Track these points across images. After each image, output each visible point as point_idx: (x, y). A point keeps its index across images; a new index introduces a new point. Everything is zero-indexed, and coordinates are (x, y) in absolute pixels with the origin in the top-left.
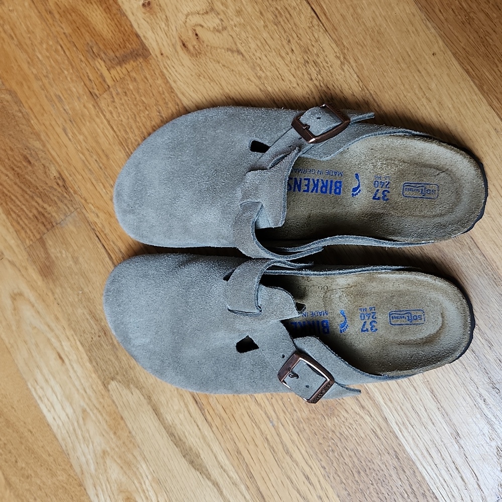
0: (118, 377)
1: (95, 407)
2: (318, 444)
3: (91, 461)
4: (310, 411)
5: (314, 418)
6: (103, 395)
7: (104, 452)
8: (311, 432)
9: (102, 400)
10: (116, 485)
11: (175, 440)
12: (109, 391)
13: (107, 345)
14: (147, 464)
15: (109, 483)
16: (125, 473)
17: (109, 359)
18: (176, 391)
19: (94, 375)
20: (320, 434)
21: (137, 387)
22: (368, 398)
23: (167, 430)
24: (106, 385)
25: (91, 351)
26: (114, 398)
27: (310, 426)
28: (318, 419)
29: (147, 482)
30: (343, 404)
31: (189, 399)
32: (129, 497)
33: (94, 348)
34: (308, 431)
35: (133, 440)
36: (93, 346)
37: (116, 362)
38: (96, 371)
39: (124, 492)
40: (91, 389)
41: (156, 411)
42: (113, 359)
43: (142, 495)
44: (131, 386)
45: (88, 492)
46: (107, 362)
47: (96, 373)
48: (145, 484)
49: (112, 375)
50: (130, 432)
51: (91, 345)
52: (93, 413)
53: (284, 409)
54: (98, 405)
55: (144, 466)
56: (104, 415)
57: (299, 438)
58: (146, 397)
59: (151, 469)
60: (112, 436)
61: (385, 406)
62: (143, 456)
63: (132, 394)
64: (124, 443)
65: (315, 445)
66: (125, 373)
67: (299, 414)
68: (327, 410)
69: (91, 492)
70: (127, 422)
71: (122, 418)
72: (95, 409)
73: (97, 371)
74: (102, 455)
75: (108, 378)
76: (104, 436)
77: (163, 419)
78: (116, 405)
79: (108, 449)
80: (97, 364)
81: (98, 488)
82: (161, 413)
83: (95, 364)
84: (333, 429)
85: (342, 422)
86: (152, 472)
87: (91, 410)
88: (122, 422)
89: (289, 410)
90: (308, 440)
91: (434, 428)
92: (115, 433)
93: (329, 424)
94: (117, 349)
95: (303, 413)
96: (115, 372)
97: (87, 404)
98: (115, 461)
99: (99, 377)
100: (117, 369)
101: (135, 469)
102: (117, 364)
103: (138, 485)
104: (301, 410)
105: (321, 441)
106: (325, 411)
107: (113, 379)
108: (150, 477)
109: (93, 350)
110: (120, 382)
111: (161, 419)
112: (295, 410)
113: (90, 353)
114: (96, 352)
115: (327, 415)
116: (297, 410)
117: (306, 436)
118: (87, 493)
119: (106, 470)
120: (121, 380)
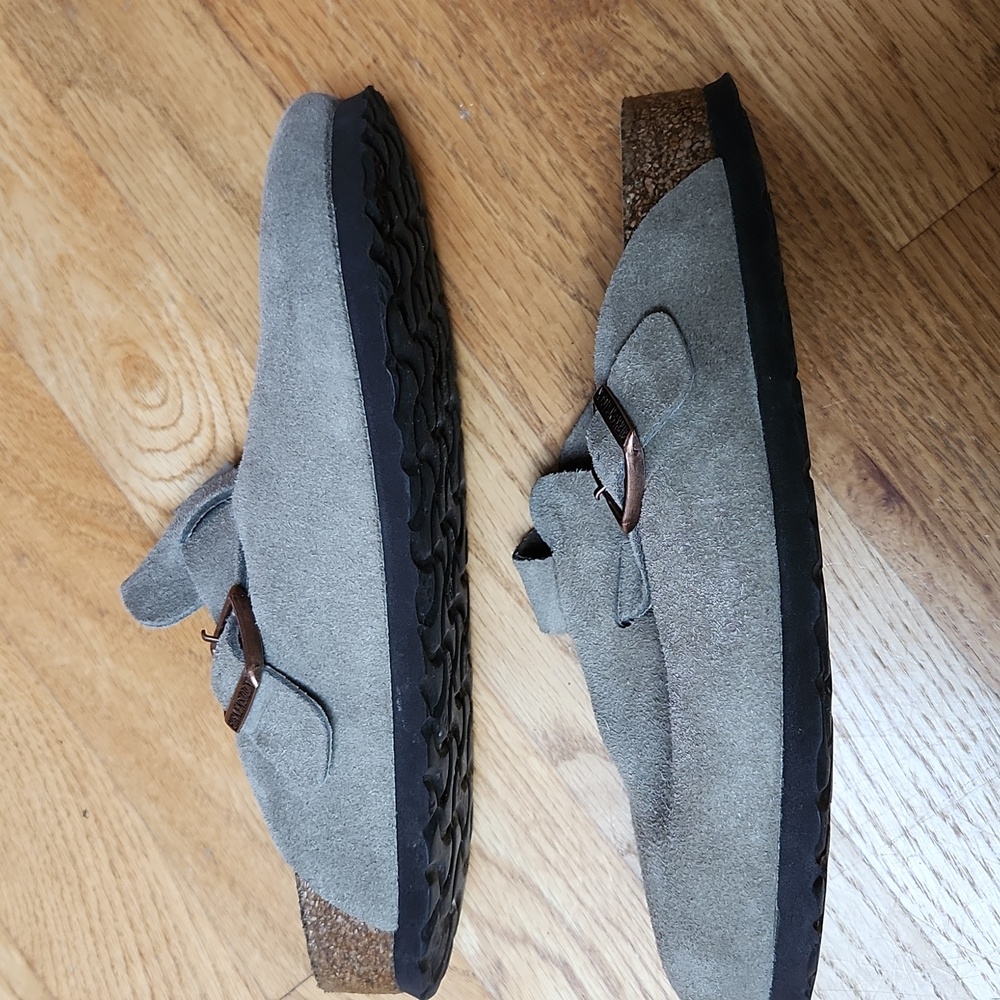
0: (84, 77)
1: (31, 156)
2: (577, 140)
3: (31, 287)
4: (550, 67)
5: (562, 83)
6: (48, 125)
7: (61, 260)
8: (557, 114)
9: (46, 139)
10: (97, 334)
11: (233, 200)
12: (62, 112)
13: (50, 7)
14: (170, 270)
15: (79, 329)
16: (118, 298)
17: (57, 38)
18: (228, 86)
19: (23, 84)
20: (579, 116)
21: (132, 92)
22: (684, 9)
23: (213, 179)
24: (55, 101)
25: (10, 28)
26: (78, 128)
27: (554, 103)
28: (572, 83)
29: (172, 308)
30: (628, 37)
31: (261, 97)
32: (131, 353)
33: (19, 17)
34: (550, 115)
35: (133, 219)
36: (16, 14)
37: (76, 43)
38: (27, 72)
39: (119, 344)
40: (19, 118)
41: (183, 141)
42: (66, 36)
43: (163, 343)
44: (118, 91)
45: (29, 362)
46: (52, 45)
47: (28, 76)
48: (169, 315)
49: (68, 74)
50: (123, 201)
51: (11, 12)
52: (27, 173)
53: (490, 74)
54: (38, 153)
55: (164, 274)
56: (56, 172)
57: (529, 134)
58: (156, 111)
59: (180, 278)
60: (79, 218)
61: (725, 20)
62: (160, 251)
63: (121, 110)
64: (109, 228)
65: (567, 142)
66: (99, 64)
67: (526, 81)
68: (590, 56)
69: (37, 359)
70: (113, 179)
71: (101, 171)
72: (30, 161)
73: (30, 72)
74: (57, 266)
75: (59, 83)
76: (58, 221)
77: (202, 155)
78: (84, 144)
79: (72, 252)
80: (29, 56)
81: (53, 346)
82: (197, 143)
83: (22, 55)
84: (608, 97)
85: (628, 78)
86: (185, 284)
87: (21, 166)
88: (101, 181)
89: (502, 76)
90: (551, 136)
91: (840, 46)
92: (85, 211)
93: (597, 88)
94: (75, 11)
95: (537, 76)
96: (76, 66)
97: (11, 154)
98: (91, 275)
99: (36, 85)
100: (80, 59)
101: (141, 287)
102: (79, 47)
103: (150, 320)
104: (530, 70)
105: (582, 131)
106: (585, 61)
107: (69, 84)
108: (179, 297)
109: (17, 25)
110: (89, 87)
111: (197, 157)
112: (516, 73)
113: (9, 31)
114: (22, 26)
115: (593, 69)
116: (521, 71)
117: (545, 126)
118: (27, 365)
119: (70, 302)
120: (89, 82)
